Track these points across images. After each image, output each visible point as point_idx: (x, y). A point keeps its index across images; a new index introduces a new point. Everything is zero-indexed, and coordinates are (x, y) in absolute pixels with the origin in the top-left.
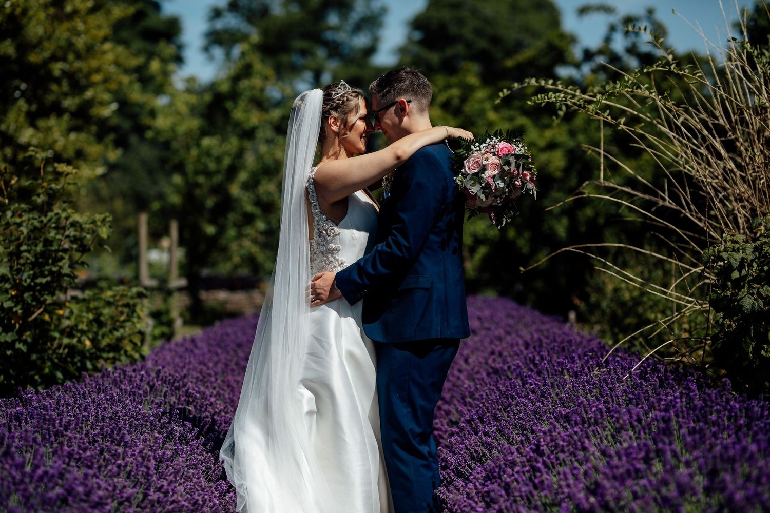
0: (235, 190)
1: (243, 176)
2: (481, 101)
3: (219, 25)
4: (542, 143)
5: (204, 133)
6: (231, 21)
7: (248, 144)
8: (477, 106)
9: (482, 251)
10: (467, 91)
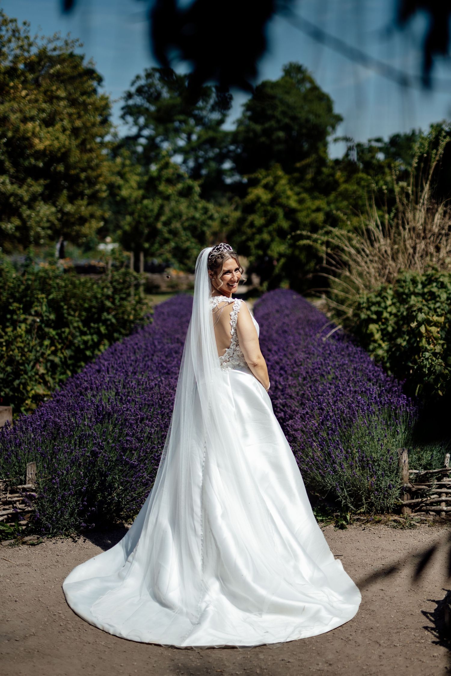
0: (159, 225)
1: (163, 218)
2: (284, 185)
3: (131, 102)
4: (314, 207)
5: (144, 197)
6: (138, 100)
7: (166, 202)
8: (282, 188)
9: (283, 260)
10: (277, 179)
